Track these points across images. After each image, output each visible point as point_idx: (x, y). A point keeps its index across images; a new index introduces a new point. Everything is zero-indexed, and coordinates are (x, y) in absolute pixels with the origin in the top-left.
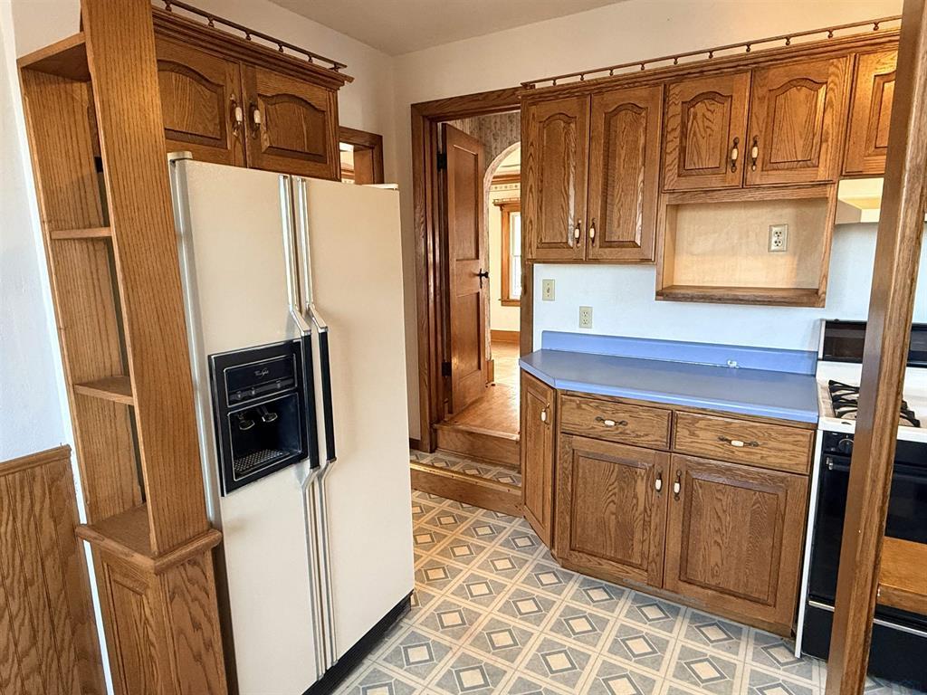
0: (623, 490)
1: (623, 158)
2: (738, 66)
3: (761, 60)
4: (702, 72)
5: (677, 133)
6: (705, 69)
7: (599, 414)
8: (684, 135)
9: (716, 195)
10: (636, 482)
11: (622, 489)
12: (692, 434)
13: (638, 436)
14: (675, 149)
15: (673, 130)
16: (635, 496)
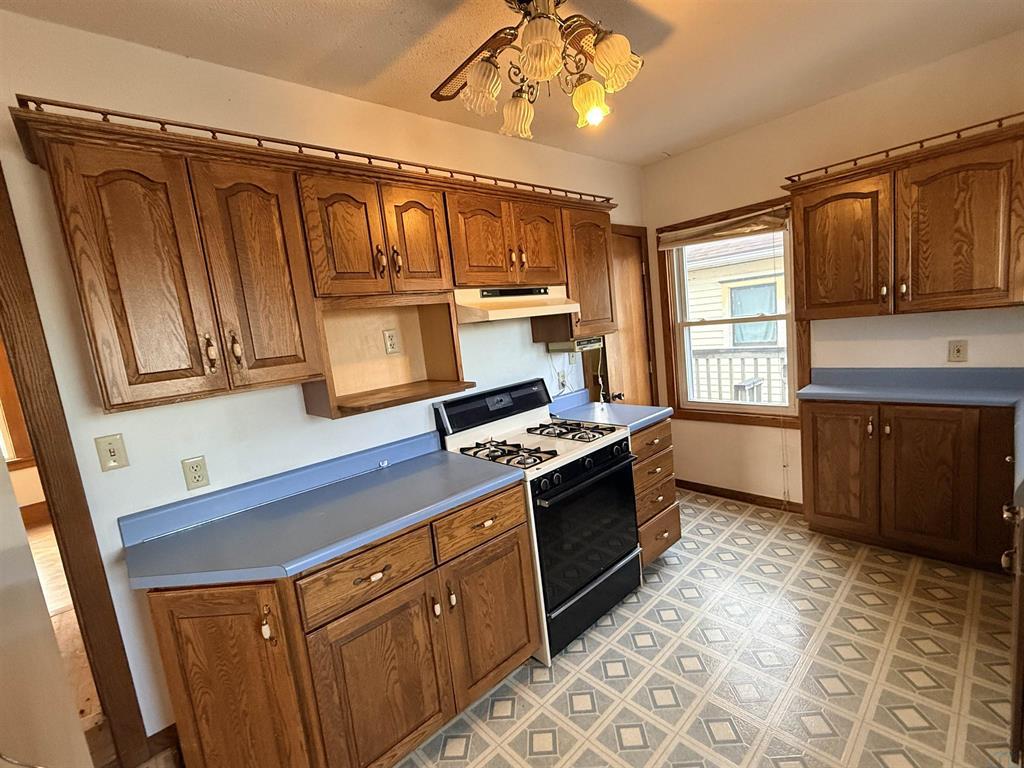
0: (402, 645)
1: (258, 252)
2: (364, 175)
3: (382, 176)
4: (330, 171)
5: (320, 231)
6: (334, 169)
7: (357, 574)
8: (328, 234)
9: (370, 300)
10: (412, 624)
11: (400, 645)
12: (451, 537)
13: (405, 572)
14: (321, 249)
15: (315, 227)
16: (416, 642)
